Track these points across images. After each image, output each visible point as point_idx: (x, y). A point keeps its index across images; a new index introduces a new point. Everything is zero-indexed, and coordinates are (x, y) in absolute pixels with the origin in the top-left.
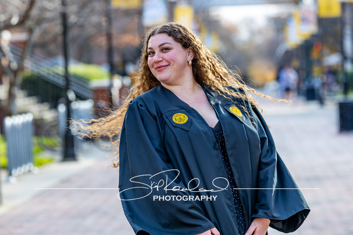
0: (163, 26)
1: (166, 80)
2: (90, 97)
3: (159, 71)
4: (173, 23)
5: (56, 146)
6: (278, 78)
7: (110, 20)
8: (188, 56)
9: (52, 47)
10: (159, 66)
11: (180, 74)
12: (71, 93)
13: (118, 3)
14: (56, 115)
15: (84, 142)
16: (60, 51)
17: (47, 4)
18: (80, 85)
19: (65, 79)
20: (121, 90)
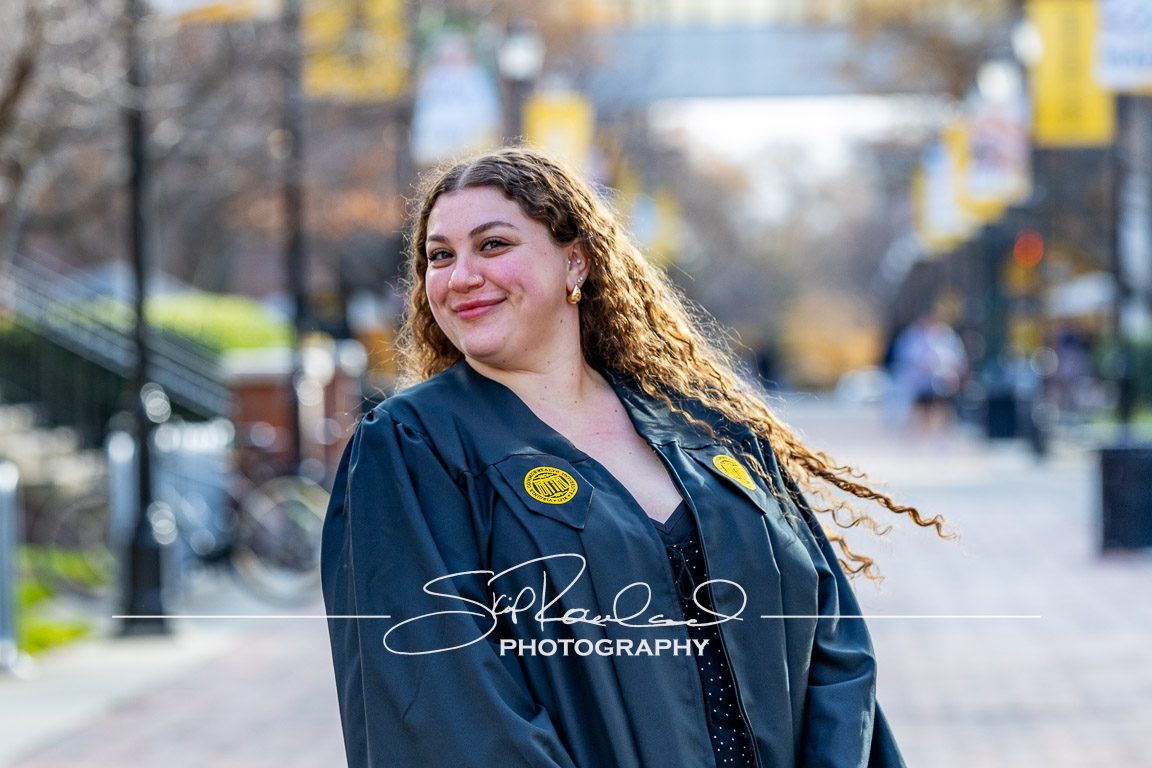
0: (484, 162)
1: (491, 354)
2: (220, 411)
3: (466, 319)
4: (519, 151)
5: (97, 580)
6: (888, 359)
7: (295, 141)
8: (570, 269)
9: (91, 232)
10: (468, 302)
11: (539, 333)
12: (152, 397)
13: (325, 81)
14: (101, 471)
15: (198, 568)
16: (119, 246)
17: (75, 78)
18: (187, 368)
19: (132, 344)
20: (331, 389)
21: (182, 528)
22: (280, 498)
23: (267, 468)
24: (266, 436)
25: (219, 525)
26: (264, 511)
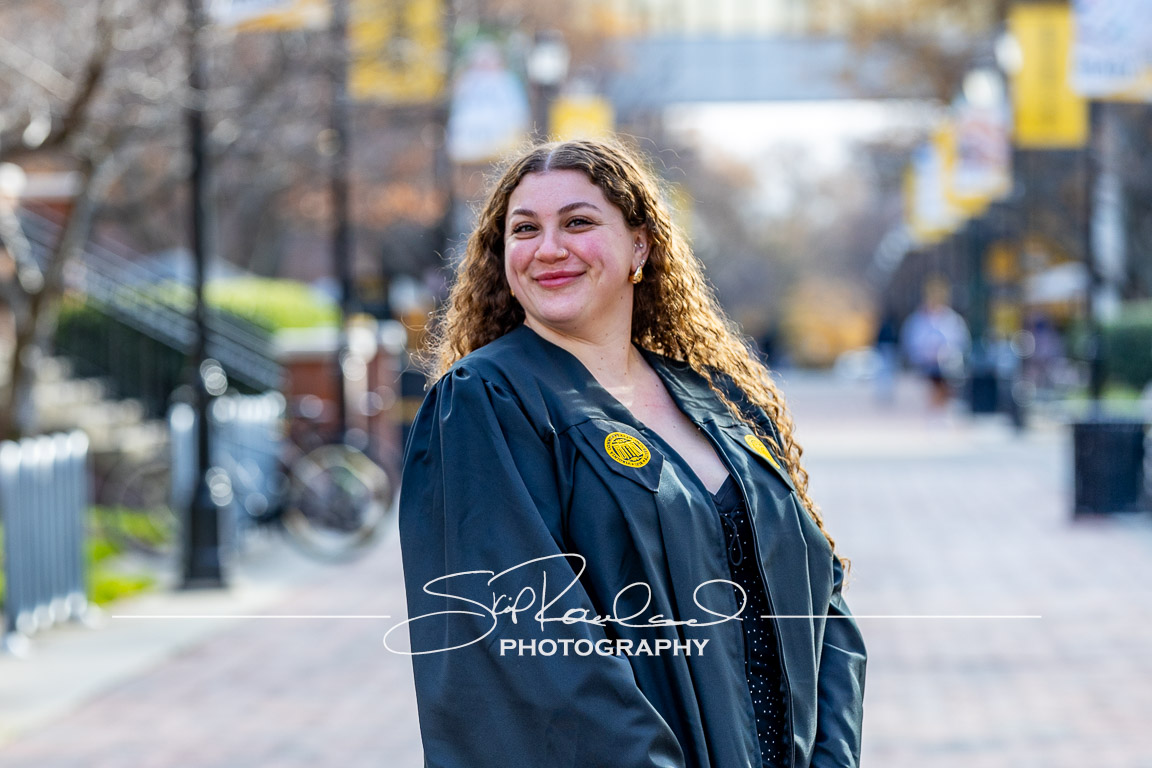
2: (273, 385)
7: (342, 140)
8: (636, 252)
9: (156, 222)
10: (554, 272)
11: (606, 306)
12: (211, 372)
13: (369, 84)
14: (164, 439)
15: (252, 527)
16: (180, 234)
17: (142, 82)
18: (242, 345)
19: (193, 324)
20: (373, 366)
21: (238, 491)
22: (327, 464)
23: (315, 437)
24: (315, 407)
25: (271, 488)
26: (312, 476)
